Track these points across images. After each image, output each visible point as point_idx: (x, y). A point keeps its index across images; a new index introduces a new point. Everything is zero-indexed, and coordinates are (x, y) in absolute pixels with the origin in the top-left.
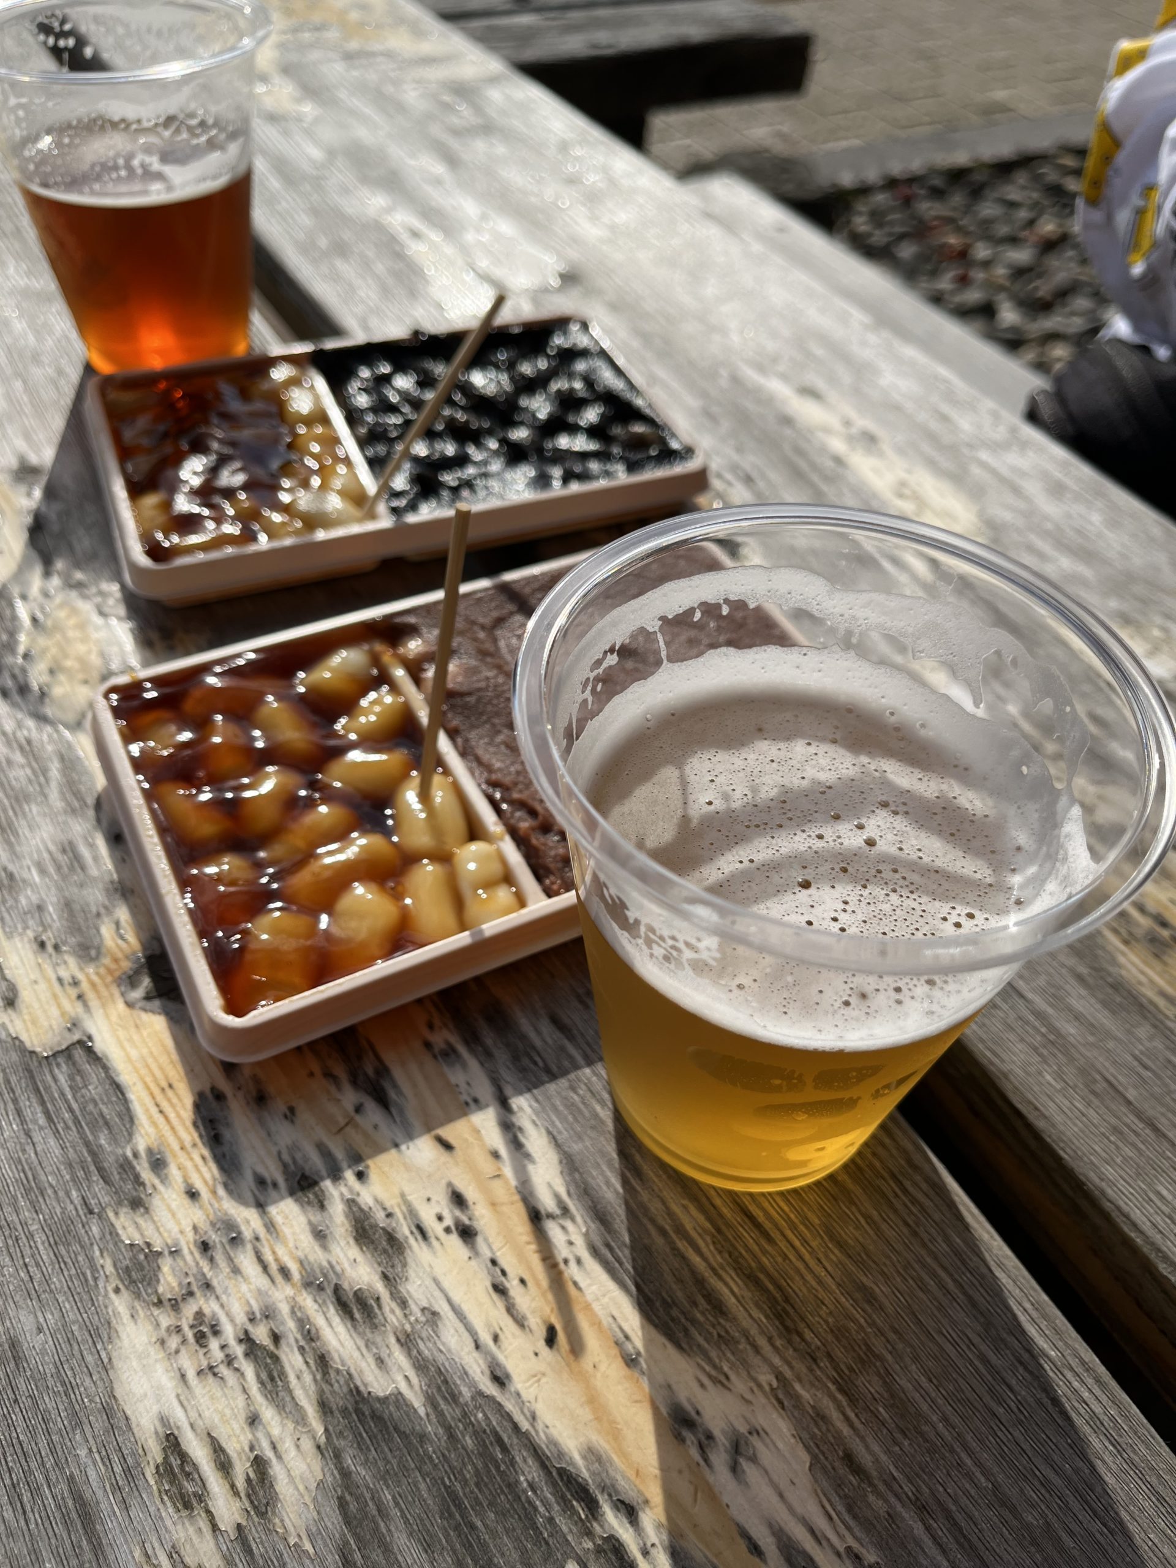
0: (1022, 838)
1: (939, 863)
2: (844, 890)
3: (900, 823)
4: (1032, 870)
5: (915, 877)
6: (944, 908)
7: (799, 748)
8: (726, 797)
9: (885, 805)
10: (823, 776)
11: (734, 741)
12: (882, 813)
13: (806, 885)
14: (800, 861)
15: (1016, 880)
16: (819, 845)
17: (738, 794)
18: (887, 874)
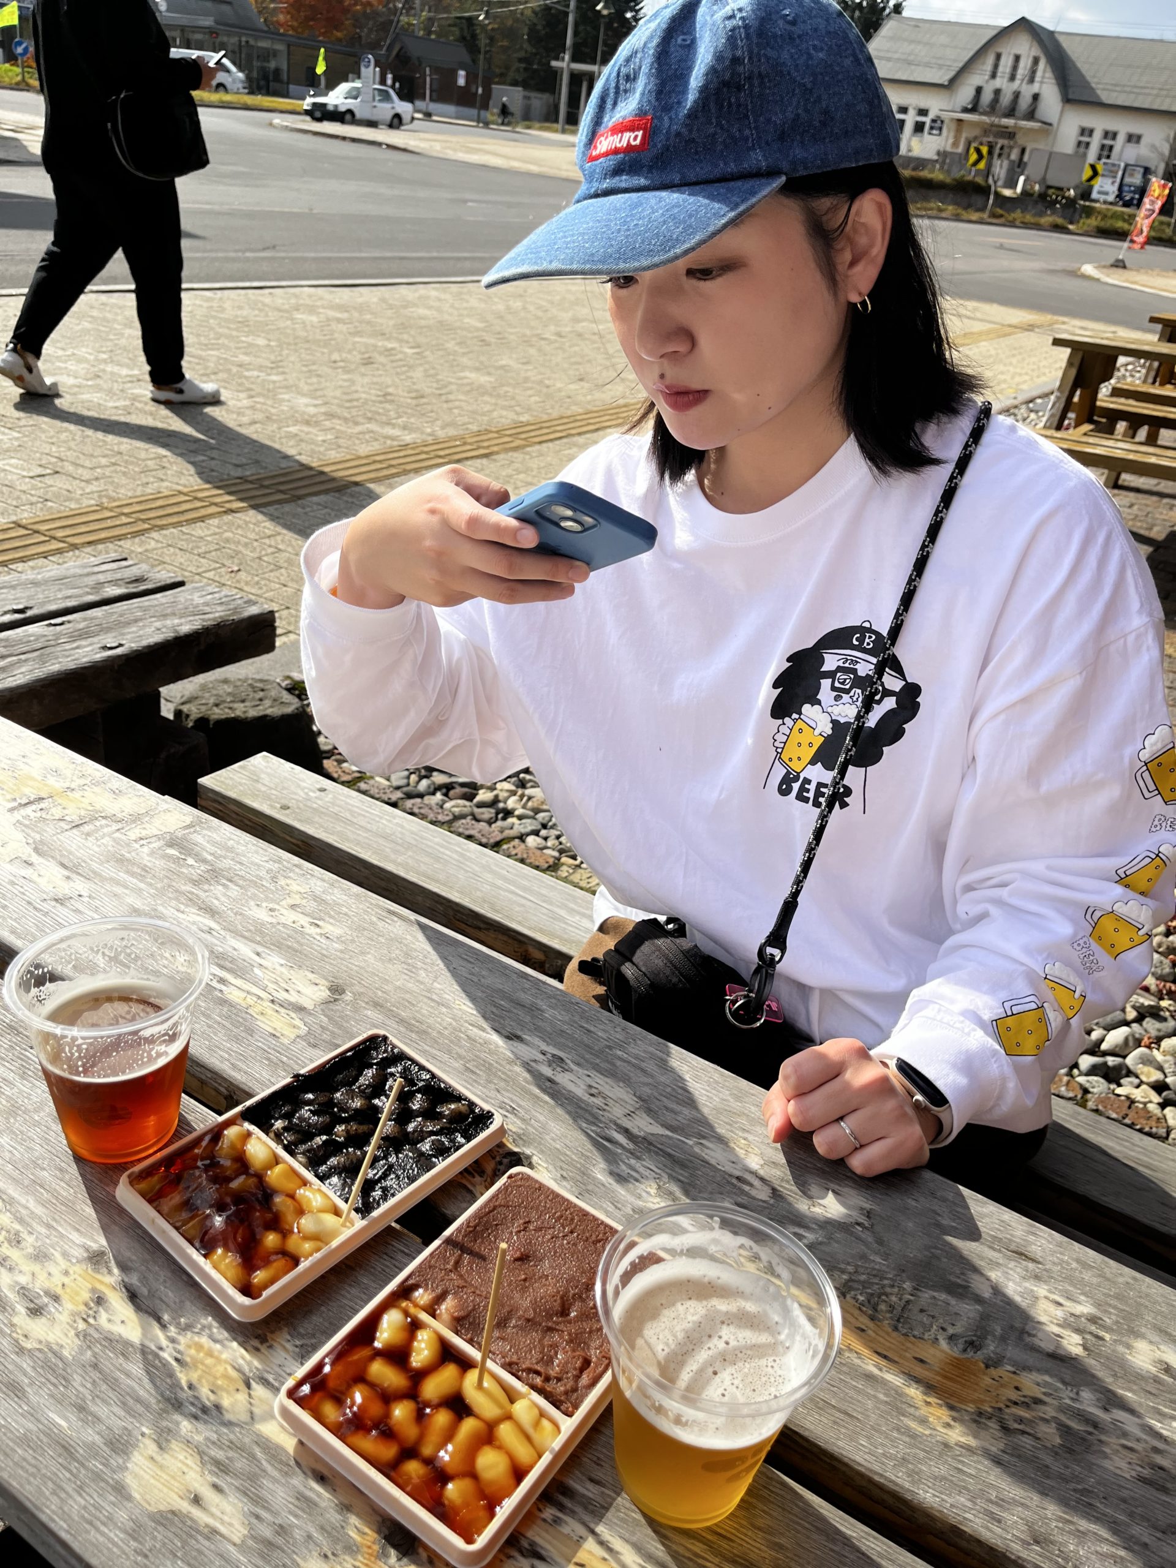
0: (776, 1318)
1: (754, 1341)
2: (731, 1370)
3: (732, 1328)
4: (786, 1331)
5: (749, 1352)
6: (763, 1362)
7: (680, 1308)
8: (667, 1344)
9: (723, 1323)
10: (695, 1318)
11: (655, 1315)
12: (724, 1327)
13: (715, 1373)
14: (710, 1363)
15: (782, 1337)
16: (710, 1353)
17: (671, 1341)
18: (740, 1355)
